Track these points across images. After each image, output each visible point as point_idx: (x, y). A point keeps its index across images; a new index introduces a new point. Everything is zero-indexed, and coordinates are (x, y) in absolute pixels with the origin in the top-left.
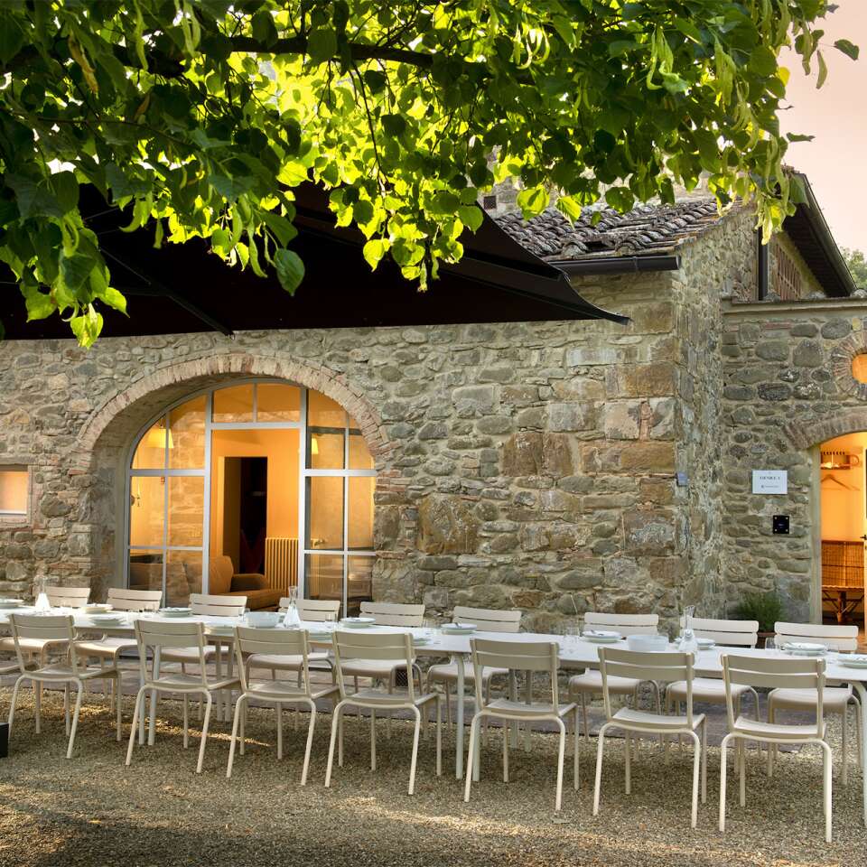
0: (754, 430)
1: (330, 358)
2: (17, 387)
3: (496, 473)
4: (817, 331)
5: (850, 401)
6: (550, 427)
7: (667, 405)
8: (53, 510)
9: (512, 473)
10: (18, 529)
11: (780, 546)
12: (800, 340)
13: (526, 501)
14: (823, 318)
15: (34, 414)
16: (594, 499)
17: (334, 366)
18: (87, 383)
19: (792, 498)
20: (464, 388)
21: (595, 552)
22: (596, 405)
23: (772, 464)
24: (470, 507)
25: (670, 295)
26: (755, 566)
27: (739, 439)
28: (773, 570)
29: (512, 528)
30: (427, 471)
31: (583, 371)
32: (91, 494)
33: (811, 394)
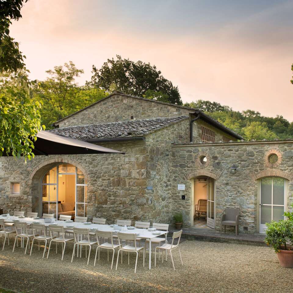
0: (178, 175)
1: (78, 159)
2: (17, 165)
3: (111, 186)
4: (192, 151)
5: (198, 168)
6: (122, 176)
7: (145, 171)
8: (25, 193)
9: (114, 186)
10: (18, 197)
11: (183, 202)
12: (188, 153)
13: (117, 193)
14: (193, 148)
15: (21, 171)
16: (130, 193)
17: (79, 161)
18: (31, 164)
19: (186, 191)
20: (105, 166)
21: (130, 205)
22: (131, 171)
23: (182, 183)
24: (106, 194)
25: (145, 145)
26: (178, 207)
27: (175, 177)
28: (182, 208)
29: (114, 199)
30: (97, 185)
31: (128, 163)
32: (32, 189)
33: (190, 166)
